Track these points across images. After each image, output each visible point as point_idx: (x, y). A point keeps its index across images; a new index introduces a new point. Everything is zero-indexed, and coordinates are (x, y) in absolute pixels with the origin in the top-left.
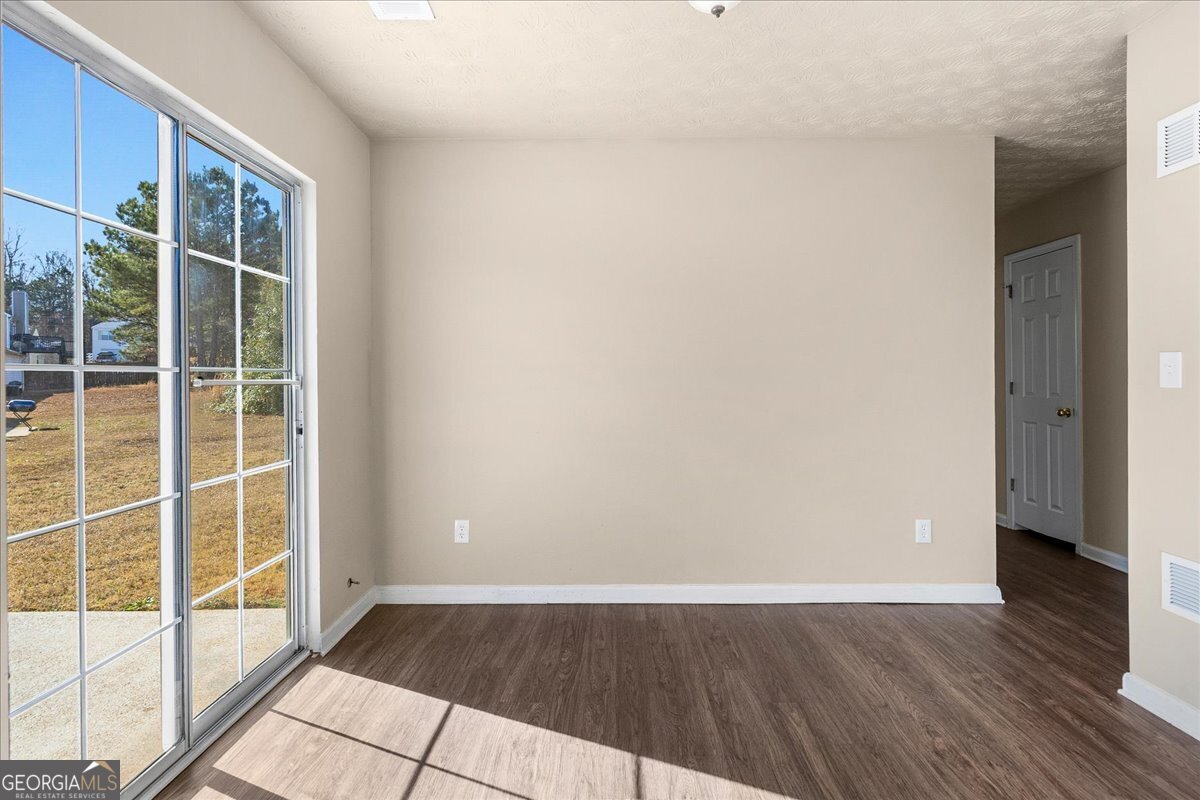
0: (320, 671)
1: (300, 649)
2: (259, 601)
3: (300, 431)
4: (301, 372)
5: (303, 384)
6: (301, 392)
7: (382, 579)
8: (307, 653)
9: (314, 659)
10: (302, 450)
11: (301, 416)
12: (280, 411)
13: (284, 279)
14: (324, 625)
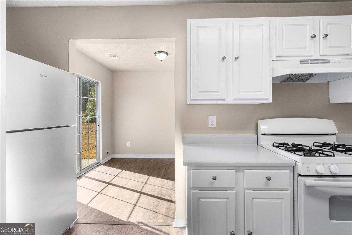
0: (101, 166)
1: (98, 163)
2: (91, 158)
3: (98, 125)
4: (99, 115)
5: (99, 117)
6: (99, 119)
7: (114, 153)
8: (99, 164)
9: (101, 164)
10: (99, 129)
11: (99, 123)
12: (95, 123)
13: (96, 99)
14: (102, 159)
